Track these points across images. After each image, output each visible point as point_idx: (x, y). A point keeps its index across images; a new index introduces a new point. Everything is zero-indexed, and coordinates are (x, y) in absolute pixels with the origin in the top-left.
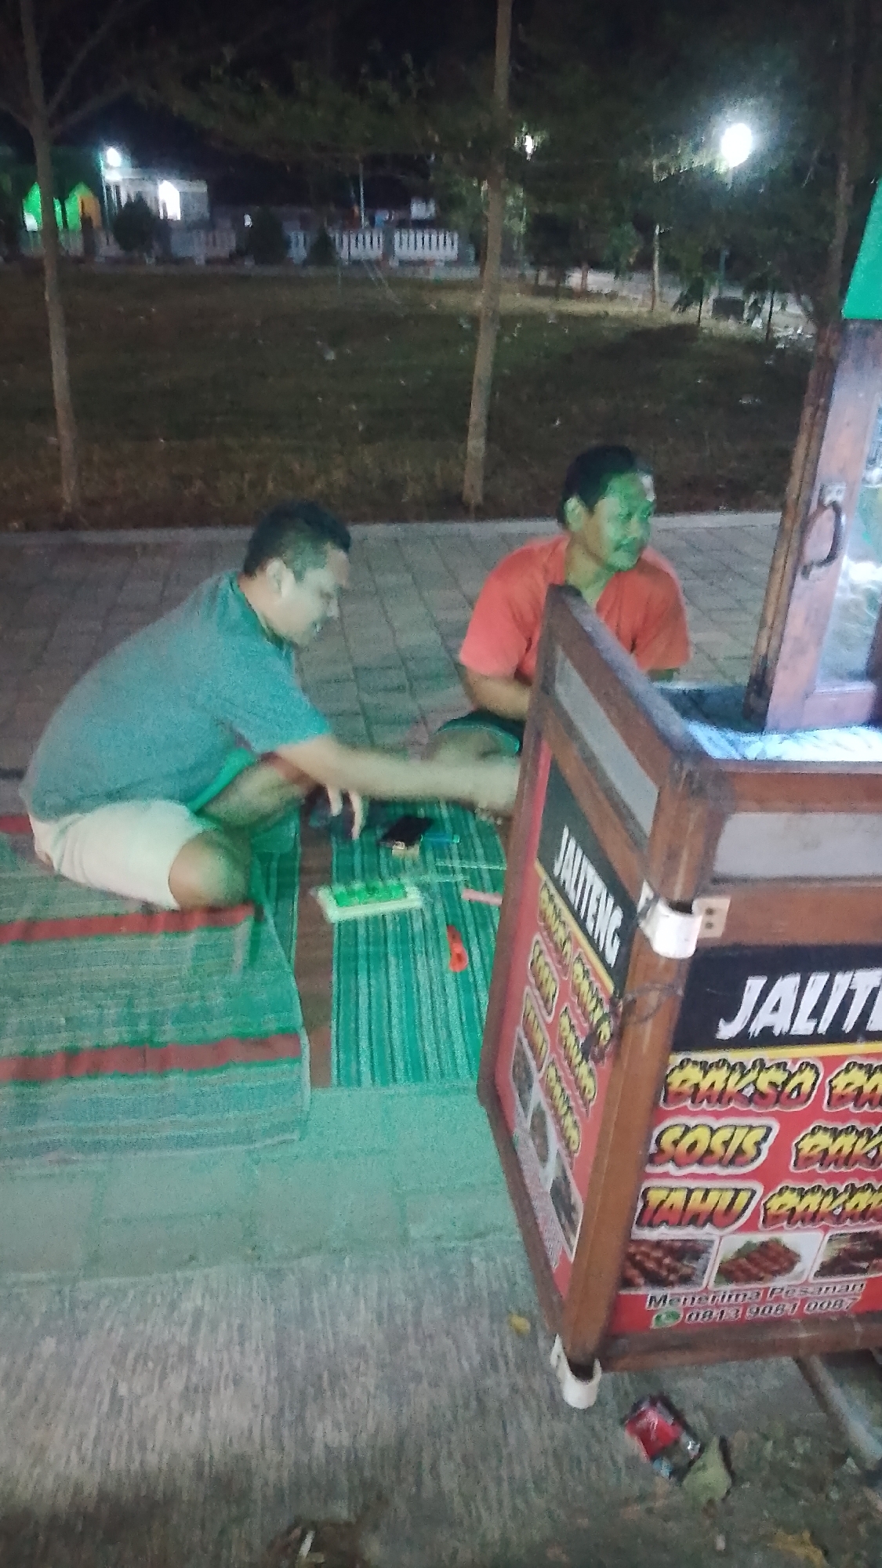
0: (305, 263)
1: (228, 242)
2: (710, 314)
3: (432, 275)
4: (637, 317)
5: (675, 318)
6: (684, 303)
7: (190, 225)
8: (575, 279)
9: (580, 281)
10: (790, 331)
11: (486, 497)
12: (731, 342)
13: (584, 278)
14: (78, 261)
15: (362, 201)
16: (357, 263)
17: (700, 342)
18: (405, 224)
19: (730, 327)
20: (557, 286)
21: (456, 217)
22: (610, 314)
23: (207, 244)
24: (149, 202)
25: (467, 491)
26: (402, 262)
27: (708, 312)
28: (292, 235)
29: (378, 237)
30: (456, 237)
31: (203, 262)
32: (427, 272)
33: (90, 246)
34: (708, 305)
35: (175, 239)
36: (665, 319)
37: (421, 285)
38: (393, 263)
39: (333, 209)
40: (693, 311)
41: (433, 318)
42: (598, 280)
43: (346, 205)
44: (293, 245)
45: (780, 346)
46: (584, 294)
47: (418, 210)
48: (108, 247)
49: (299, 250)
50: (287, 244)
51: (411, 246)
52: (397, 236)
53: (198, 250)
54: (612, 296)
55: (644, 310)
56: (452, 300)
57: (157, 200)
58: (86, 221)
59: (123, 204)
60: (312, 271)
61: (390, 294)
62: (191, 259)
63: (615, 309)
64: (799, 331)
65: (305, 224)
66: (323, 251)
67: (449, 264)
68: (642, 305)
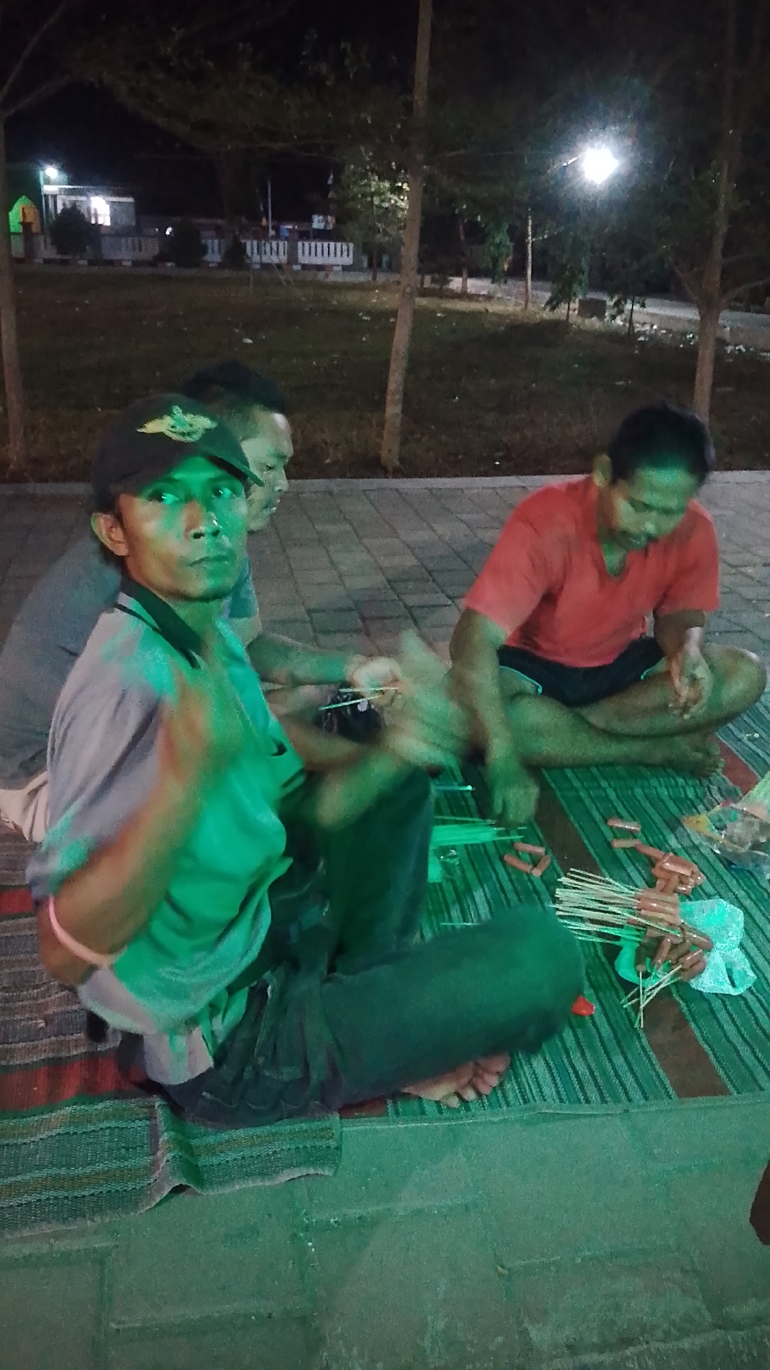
0: (221, 266)
1: (151, 249)
2: (576, 312)
3: (332, 278)
4: (514, 314)
5: (547, 315)
6: (553, 304)
7: (117, 232)
8: (456, 283)
9: (460, 286)
10: (647, 327)
11: (401, 460)
12: (599, 335)
13: (464, 282)
14: (19, 261)
15: (270, 212)
16: (266, 267)
17: (572, 334)
18: (306, 235)
19: (594, 323)
20: (441, 288)
21: (352, 228)
22: (490, 311)
23: (134, 249)
24: (83, 210)
25: (384, 454)
26: (304, 267)
27: (575, 310)
28: (209, 242)
29: (282, 245)
30: (351, 245)
31: (129, 264)
32: (327, 276)
33: (30, 250)
34: (575, 305)
35: (106, 243)
36: (538, 316)
37: (323, 286)
38: (297, 268)
39: (244, 220)
40: (562, 310)
41: (335, 312)
42: (475, 285)
43: (255, 217)
44: (210, 251)
45: (641, 339)
46: (463, 295)
47: (318, 222)
48: (46, 251)
49: (214, 256)
50: (204, 250)
51: (313, 253)
52: (300, 244)
53: (125, 255)
54: (489, 298)
55: (519, 309)
56: (352, 298)
57: (89, 210)
58: (26, 225)
59: (59, 211)
60: (227, 273)
61: (297, 292)
62: (120, 262)
63: (493, 308)
64: (655, 327)
65: (219, 232)
66: (236, 256)
67: (346, 268)
68: (517, 304)
